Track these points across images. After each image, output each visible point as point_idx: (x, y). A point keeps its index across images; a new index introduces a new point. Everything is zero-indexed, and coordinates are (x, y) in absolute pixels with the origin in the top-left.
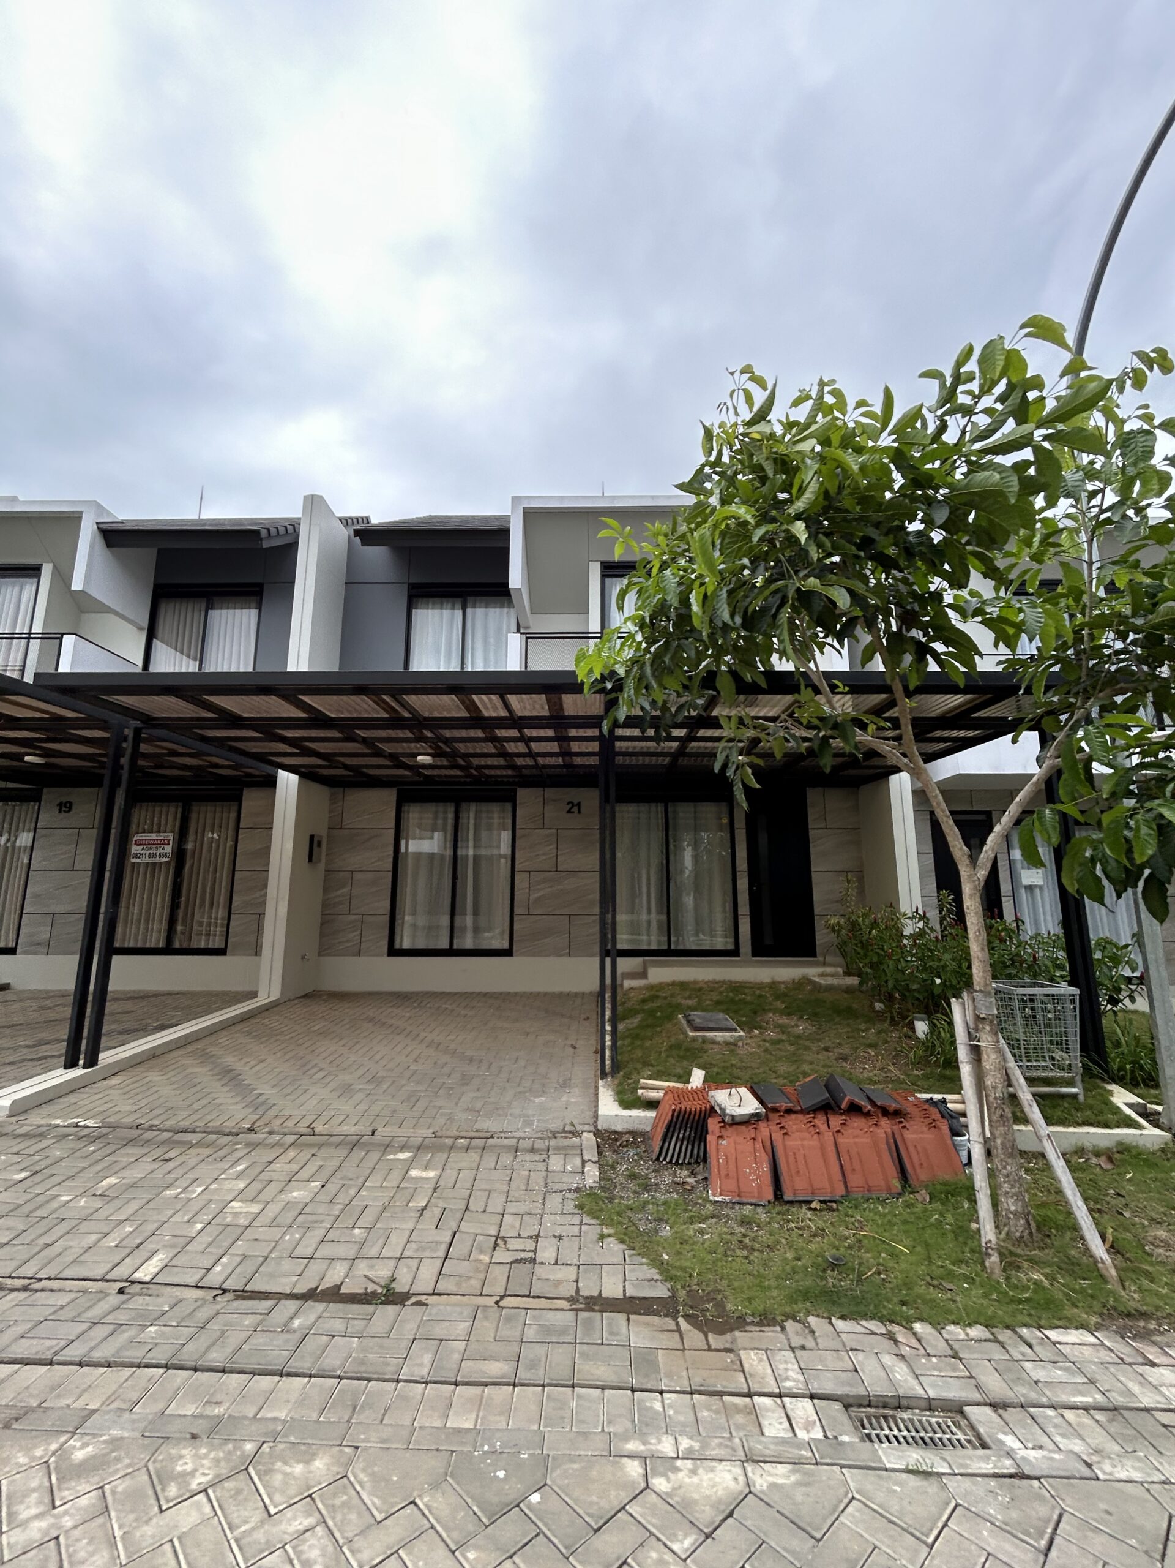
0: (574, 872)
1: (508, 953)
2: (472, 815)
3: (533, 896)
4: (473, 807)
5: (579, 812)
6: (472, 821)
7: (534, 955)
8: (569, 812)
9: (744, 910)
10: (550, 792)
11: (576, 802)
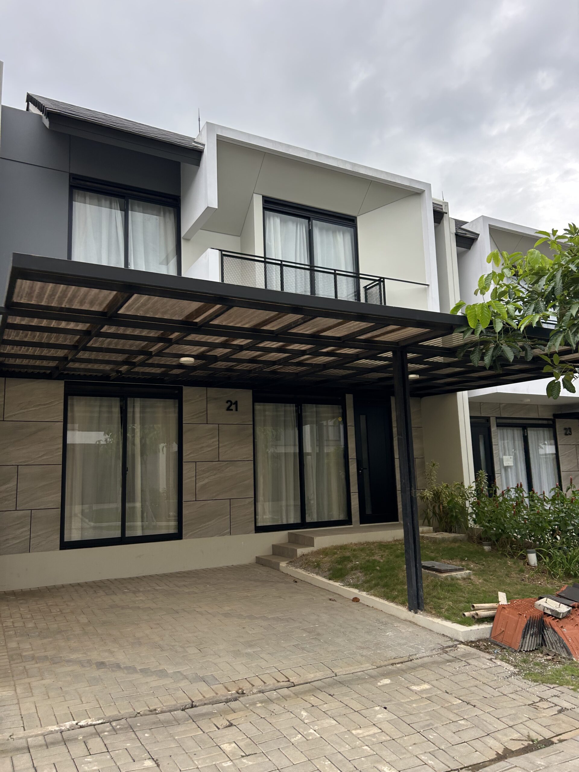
0: (232, 462)
1: (178, 536)
2: (137, 410)
3: (199, 484)
4: (138, 402)
5: (237, 410)
6: (137, 415)
7: (200, 536)
8: (228, 409)
9: (354, 488)
10: (212, 391)
11: (233, 402)
